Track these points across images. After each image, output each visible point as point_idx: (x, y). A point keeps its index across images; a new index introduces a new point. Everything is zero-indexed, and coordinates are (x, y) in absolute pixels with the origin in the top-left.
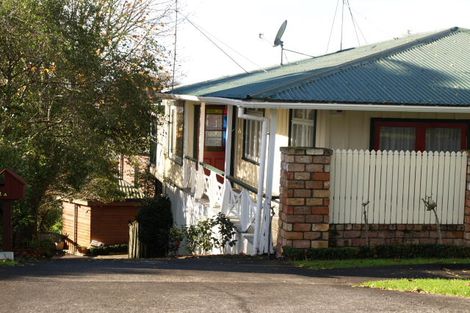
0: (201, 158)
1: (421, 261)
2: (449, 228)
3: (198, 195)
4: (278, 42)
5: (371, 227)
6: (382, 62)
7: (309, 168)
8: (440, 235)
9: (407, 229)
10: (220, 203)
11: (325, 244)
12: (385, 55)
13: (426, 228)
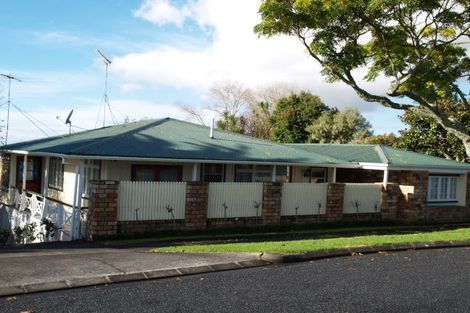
0: (24, 187)
1: (169, 238)
2: (179, 221)
3: (22, 208)
4: (68, 121)
5: (139, 222)
6: (136, 135)
7: (107, 191)
8: (174, 224)
9: (158, 223)
10: (41, 213)
11: (115, 232)
12: (137, 131)
13: (167, 221)
